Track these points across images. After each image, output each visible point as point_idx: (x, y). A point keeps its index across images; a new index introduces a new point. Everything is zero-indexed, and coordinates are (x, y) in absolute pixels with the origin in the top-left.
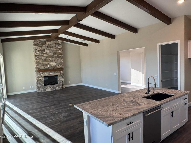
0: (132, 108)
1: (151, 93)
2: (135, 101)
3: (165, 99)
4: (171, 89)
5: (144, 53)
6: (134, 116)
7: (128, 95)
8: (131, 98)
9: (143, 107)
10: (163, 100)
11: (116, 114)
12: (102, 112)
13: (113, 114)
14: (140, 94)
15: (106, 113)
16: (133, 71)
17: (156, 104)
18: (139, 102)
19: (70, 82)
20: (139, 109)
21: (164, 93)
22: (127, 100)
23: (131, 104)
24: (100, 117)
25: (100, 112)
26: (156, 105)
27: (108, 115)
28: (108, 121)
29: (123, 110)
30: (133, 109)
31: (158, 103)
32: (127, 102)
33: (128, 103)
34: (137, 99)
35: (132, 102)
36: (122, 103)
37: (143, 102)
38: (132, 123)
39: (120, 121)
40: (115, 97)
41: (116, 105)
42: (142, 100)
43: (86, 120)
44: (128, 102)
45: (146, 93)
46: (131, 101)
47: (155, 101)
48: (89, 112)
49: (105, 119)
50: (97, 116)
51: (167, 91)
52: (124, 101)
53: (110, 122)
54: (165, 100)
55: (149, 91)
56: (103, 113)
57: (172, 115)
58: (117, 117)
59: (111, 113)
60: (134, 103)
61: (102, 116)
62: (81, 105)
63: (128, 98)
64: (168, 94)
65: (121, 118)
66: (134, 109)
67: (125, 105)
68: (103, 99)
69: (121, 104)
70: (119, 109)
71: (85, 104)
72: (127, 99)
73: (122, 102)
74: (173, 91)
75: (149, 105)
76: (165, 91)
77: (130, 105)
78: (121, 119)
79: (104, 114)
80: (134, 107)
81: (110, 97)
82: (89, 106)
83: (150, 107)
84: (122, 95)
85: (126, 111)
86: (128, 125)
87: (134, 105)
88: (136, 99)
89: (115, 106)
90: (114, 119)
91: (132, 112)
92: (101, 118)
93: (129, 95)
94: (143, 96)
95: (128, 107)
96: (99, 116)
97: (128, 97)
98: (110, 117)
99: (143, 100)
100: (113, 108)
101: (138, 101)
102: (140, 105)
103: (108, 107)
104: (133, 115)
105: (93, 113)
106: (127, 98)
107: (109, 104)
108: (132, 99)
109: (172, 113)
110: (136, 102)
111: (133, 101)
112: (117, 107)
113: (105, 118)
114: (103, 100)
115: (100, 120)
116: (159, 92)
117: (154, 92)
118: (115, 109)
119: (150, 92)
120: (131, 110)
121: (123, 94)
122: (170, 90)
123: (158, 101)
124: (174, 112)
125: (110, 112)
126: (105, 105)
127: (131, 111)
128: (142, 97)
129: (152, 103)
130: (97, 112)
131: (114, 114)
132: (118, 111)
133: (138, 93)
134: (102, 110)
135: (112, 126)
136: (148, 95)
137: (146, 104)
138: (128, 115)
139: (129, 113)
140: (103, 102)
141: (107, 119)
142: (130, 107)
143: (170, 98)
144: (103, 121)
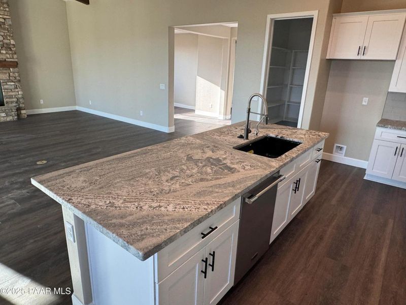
0: (214, 182)
1: (252, 137)
2: (218, 160)
3: (286, 153)
4: (290, 127)
5: (229, 40)
6: (222, 208)
7: (197, 140)
8: (206, 150)
9: (241, 176)
10: (283, 156)
11: (171, 208)
12: (125, 200)
13: (160, 206)
14: (226, 138)
15: (136, 204)
16: (201, 83)
17: (271, 167)
18: (228, 162)
19: (42, 102)
20: (233, 186)
21: (279, 137)
22: (196, 157)
23: (209, 170)
24: (115, 225)
25: (118, 203)
26: (273, 169)
27: (144, 213)
28: (143, 239)
29: (188, 189)
30: (215, 185)
31: (274, 164)
32: (196, 162)
33: (201, 165)
34: (222, 152)
35: (209, 161)
36: (183, 166)
37: (237, 163)
38: (216, 227)
39: (182, 233)
40: (164, 147)
41: (169, 172)
42: (234, 157)
43: (70, 226)
44: (201, 163)
45: (241, 137)
46: (208, 159)
47: (265, 159)
48: (79, 203)
49: (134, 231)
50: (106, 222)
51: (284, 132)
52: (189, 158)
53: (150, 242)
54: (286, 156)
55: (248, 131)
56: (129, 205)
57: (296, 188)
58: (173, 221)
59: (155, 204)
60: (216, 166)
61: (122, 218)
62: (56, 178)
63: (199, 151)
64: (288, 139)
65: (186, 221)
66: (219, 186)
67: (194, 171)
68: (129, 153)
69: (182, 170)
70: (178, 186)
71: (69, 174)
72: (198, 154)
73: (184, 164)
74: (296, 132)
75: (256, 171)
76: (280, 130)
77: (206, 173)
78: (187, 227)
79: (132, 207)
80: (217, 179)
81: (149, 148)
82: (82, 179)
83: (259, 179)
84: (183, 141)
85: (199, 194)
86: (204, 236)
87: (216, 172)
88: (220, 154)
89: (164, 178)
90: (165, 226)
91: (216, 195)
92: (122, 225)
93: (199, 141)
94: (235, 145)
95: (202, 180)
96: (114, 221)
97: (197, 148)
98: (150, 221)
99: (236, 157)
100: (160, 183)
101: (225, 159)
102: (233, 173)
103: (144, 180)
104: (218, 207)
105: (93, 207)
106: (195, 151)
107: (147, 171)
108: (209, 154)
109: (297, 183)
110: (220, 161)
111: (211, 158)
112: (172, 179)
113: (134, 224)
114: (130, 157)
115: (114, 235)
116: (267, 132)
117: (257, 134)
118: (166, 186)
119: (249, 134)
120: (211, 189)
121: (184, 138)
122: (289, 129)
123: (273, 159)
124: (299, 181)
125: (149, 202)
126: (135, 173)
127: (211, 192)
128: (233, 148)
129: (260, 164)
130: (108, 202)
131: (163, 209)
132: (175, 194)
133: (222, 137)
134: (124, 193)
135: (156, 255)
136: (246, 141)
137: (247, 168)
138: (206, 207)
139: (208, 199)
140: (129, 163)
141: (142, 230)
142: (207, 180)
143: (295, 149)
144: (128, 243)
